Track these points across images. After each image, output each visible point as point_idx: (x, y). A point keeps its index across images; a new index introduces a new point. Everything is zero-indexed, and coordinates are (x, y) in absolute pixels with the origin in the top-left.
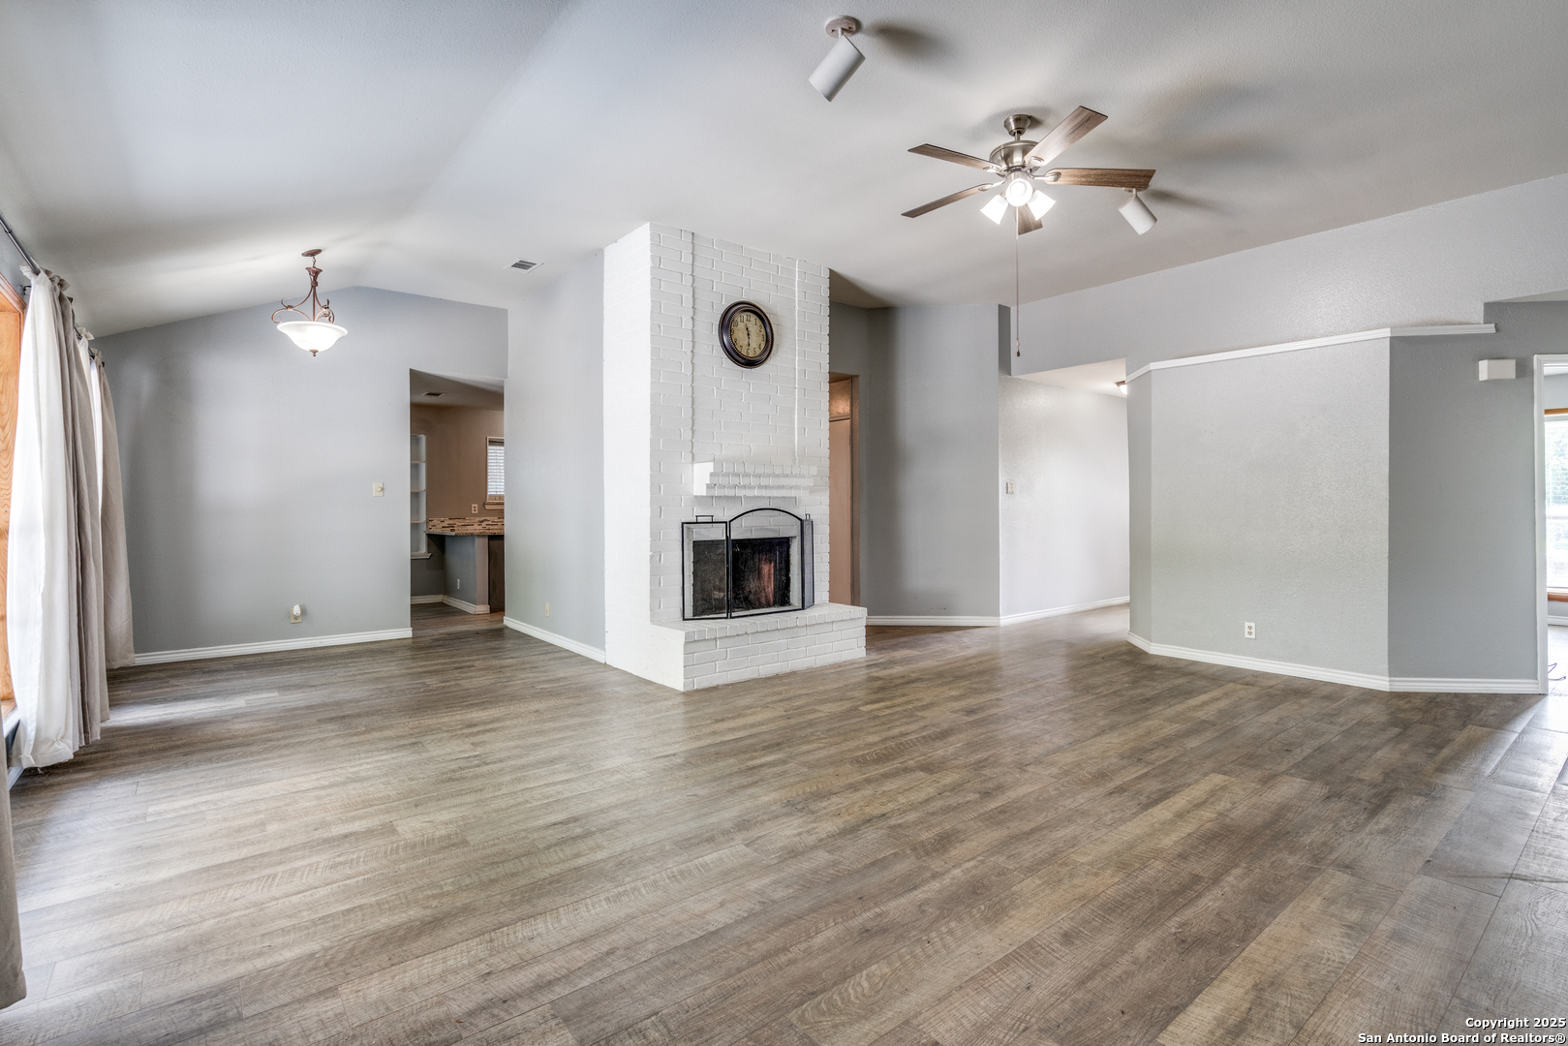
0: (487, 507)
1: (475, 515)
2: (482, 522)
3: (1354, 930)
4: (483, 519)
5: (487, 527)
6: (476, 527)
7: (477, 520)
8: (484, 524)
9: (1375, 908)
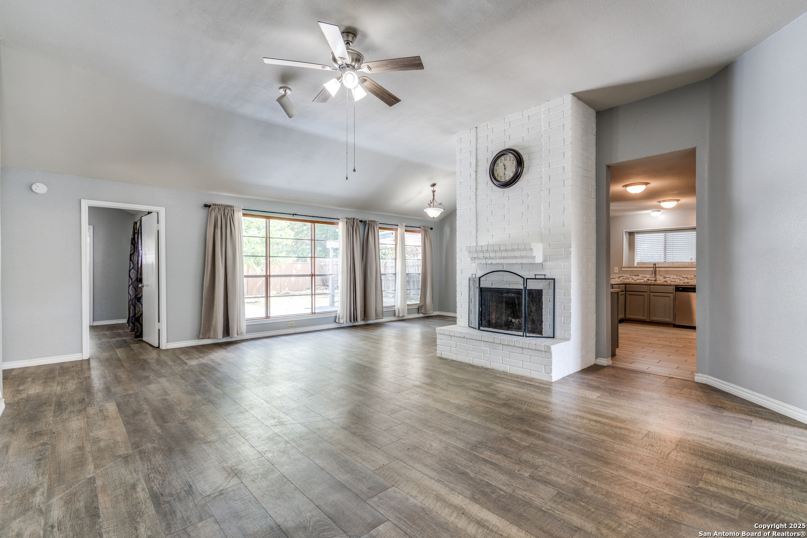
0: (623, 269)
1: (616, 273)
2: (620, 277)
3: (97, 440)
4: (620, 275)
5: (623, 280)
6: (616, 279)
7: (617, 276)
8: (621, 278)
9: (98, 450)
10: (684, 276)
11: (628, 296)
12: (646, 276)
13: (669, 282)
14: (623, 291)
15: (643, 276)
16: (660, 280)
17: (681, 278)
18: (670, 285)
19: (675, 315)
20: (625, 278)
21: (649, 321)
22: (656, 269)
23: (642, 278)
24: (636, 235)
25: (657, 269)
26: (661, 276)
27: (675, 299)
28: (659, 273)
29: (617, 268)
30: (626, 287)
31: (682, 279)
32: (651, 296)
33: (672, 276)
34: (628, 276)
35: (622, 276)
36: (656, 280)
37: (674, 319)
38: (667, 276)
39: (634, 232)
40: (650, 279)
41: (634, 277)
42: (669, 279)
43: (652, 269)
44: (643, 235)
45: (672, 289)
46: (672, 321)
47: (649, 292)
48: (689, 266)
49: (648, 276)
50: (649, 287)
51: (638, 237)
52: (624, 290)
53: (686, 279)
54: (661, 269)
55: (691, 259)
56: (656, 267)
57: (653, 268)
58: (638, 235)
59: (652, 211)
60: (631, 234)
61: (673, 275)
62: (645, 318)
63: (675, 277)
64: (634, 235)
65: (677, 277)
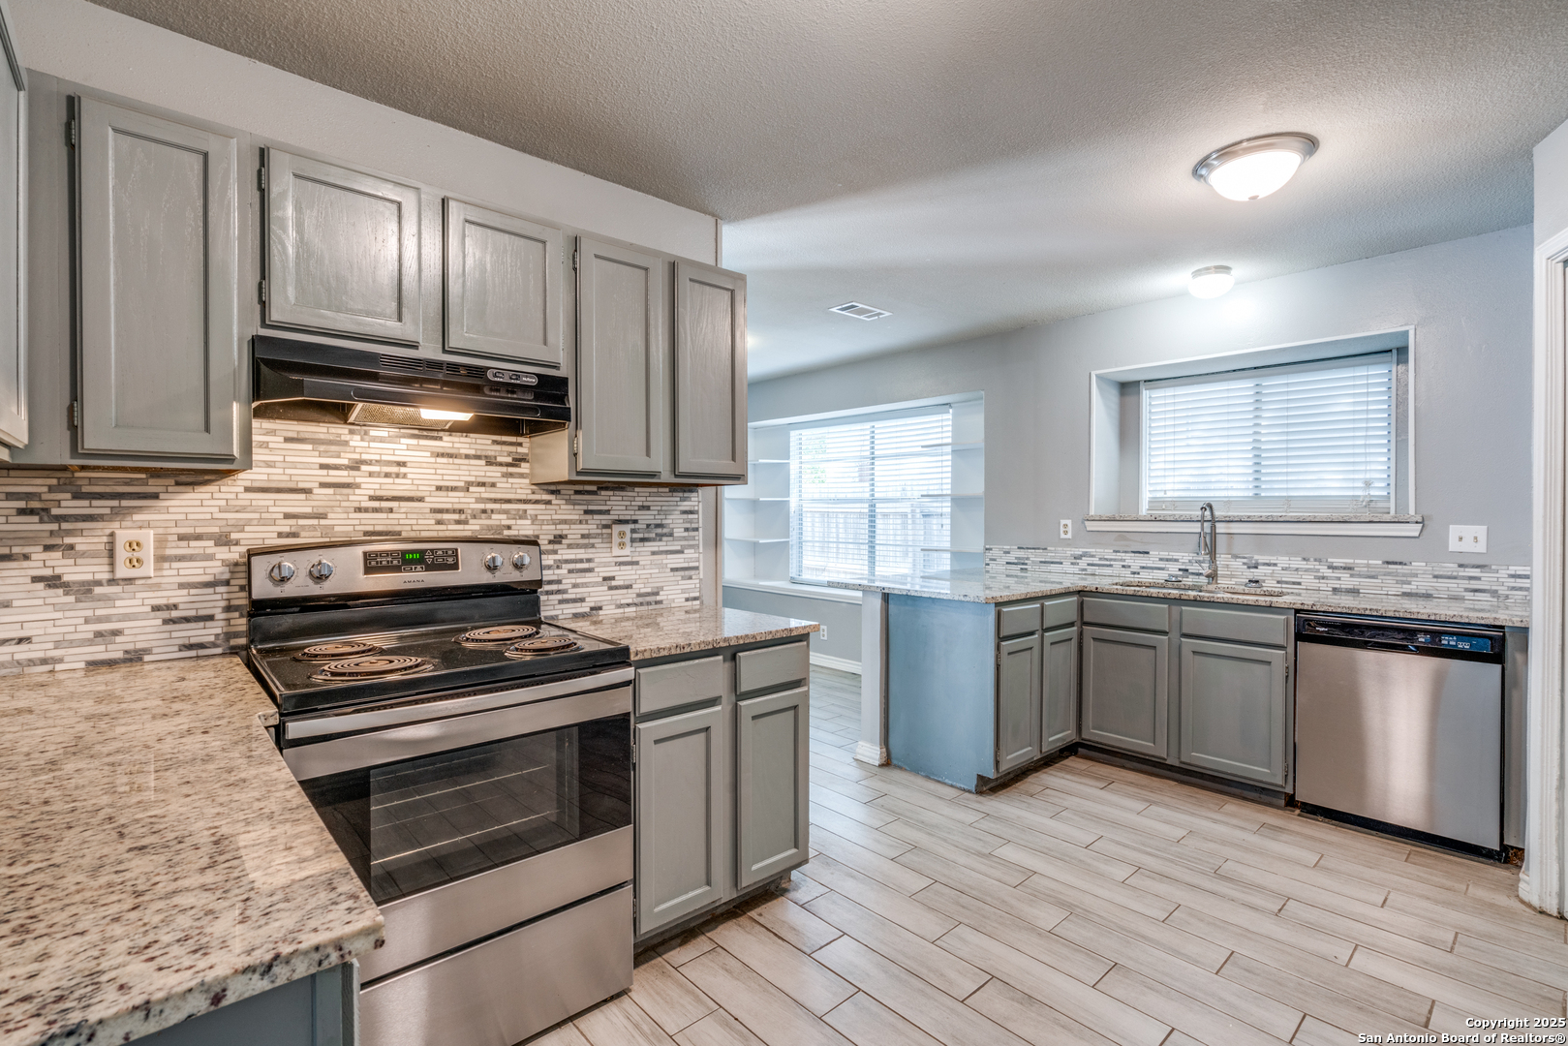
0: (1091, 526)
1: (1067, 543)
2: (1079, 557)
4: (1081, 551)
5: (1091, 569)
6: (1067, 567)
7: (1069, 552)
8: (1083, 563)
10: (1338, 561)
11: (1090, 646)
12: (1175, 555)
13: (1270, 585)
14: (1072, 624)
15: (1164, 554)
16: (1232, 576)
17: (1325, 571)
18: (1270, 608)
19: (1293, 752)
20: (1096, 561)
21: (1176, 763)
22: (1213, 528)
23: (1161, 564)
24: (1145, 394)
25: (1221, 528)
26: (1236, 557)
27: (1293, 673)
28: (1230, 545)
29: (1069, 522)
30: (1081, 605)
31: (1328, 573)
32: (1186, 652)
33: (1283, 561)
34: (1108, 553)
35: (1084, 555)
36: (1213, 577)
37: (1292, 769)
38: (1262, 559)
39: (1137, 383)
40: (1192, 568)
41: (1129, 559)
42: (1268, 570)
43: (1196, 528)
44: (1170, 392)
45: (1280, 628)
46: (1279, 781)
47: (1175, 635)
48: (1369, 513)
49: (1185, 557)
50: (1175, 609)
51: (1152, 401)
52: (1073, 616)
53: (1345, 575)
54: (1236, 528)
55: (1368, 484)
56: (1213, 521)
57: (1202, 521)
58: (1157, 393)
59: (1197, 273)
60: (1128, 389)
61: (1289, 554)
62: (1158, 749)
63: (1297, 563)
64: (1138, 393)
65: (1303, 565)
